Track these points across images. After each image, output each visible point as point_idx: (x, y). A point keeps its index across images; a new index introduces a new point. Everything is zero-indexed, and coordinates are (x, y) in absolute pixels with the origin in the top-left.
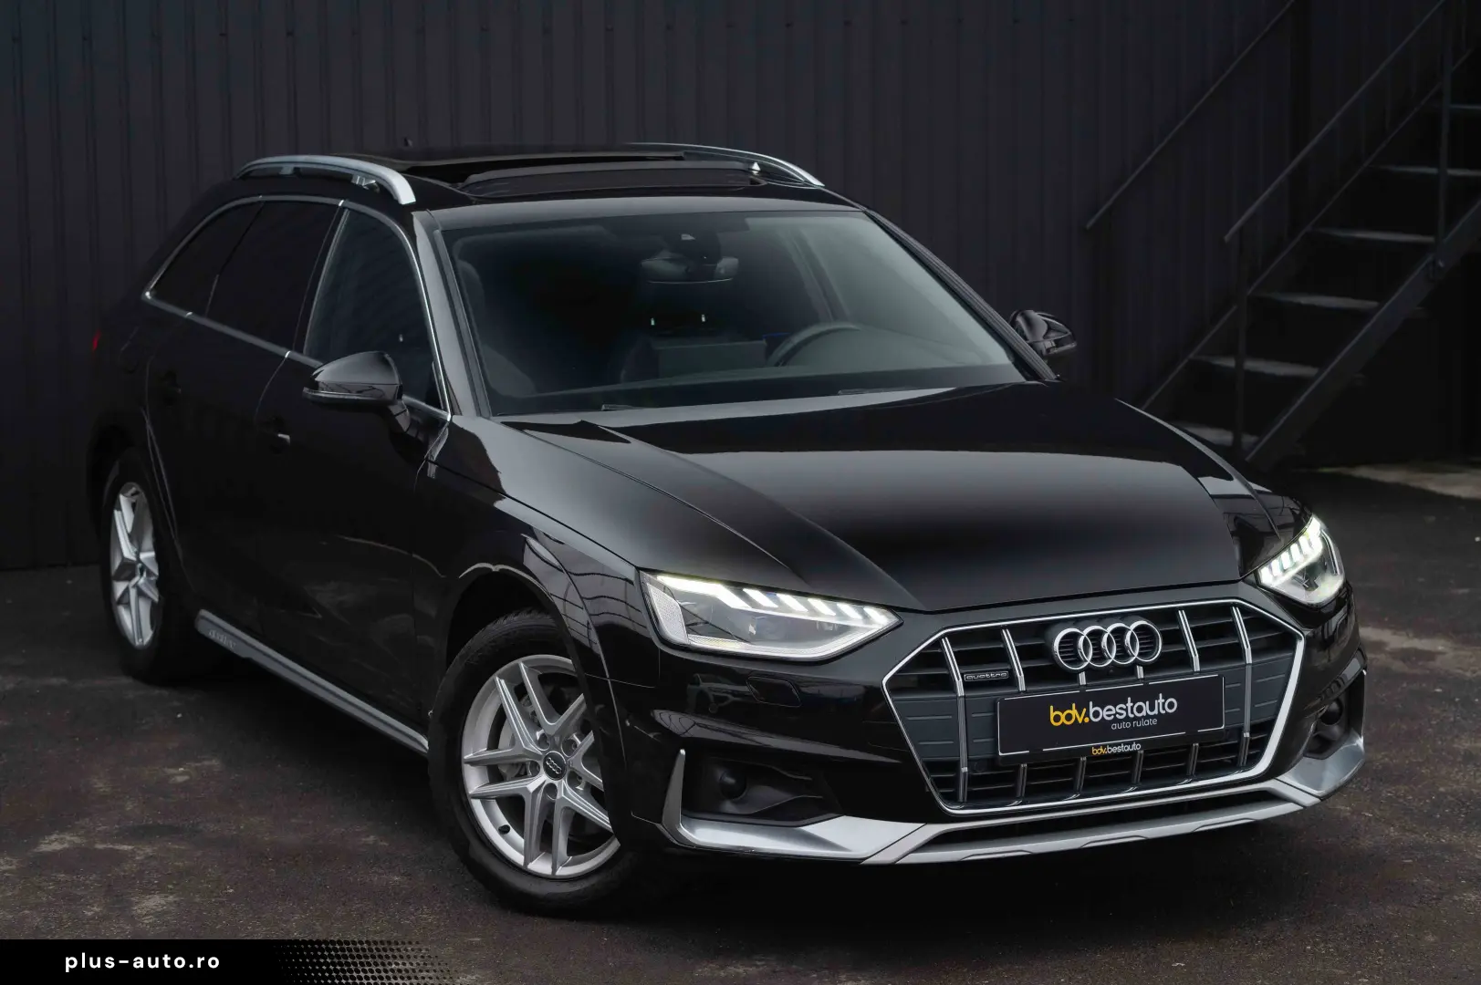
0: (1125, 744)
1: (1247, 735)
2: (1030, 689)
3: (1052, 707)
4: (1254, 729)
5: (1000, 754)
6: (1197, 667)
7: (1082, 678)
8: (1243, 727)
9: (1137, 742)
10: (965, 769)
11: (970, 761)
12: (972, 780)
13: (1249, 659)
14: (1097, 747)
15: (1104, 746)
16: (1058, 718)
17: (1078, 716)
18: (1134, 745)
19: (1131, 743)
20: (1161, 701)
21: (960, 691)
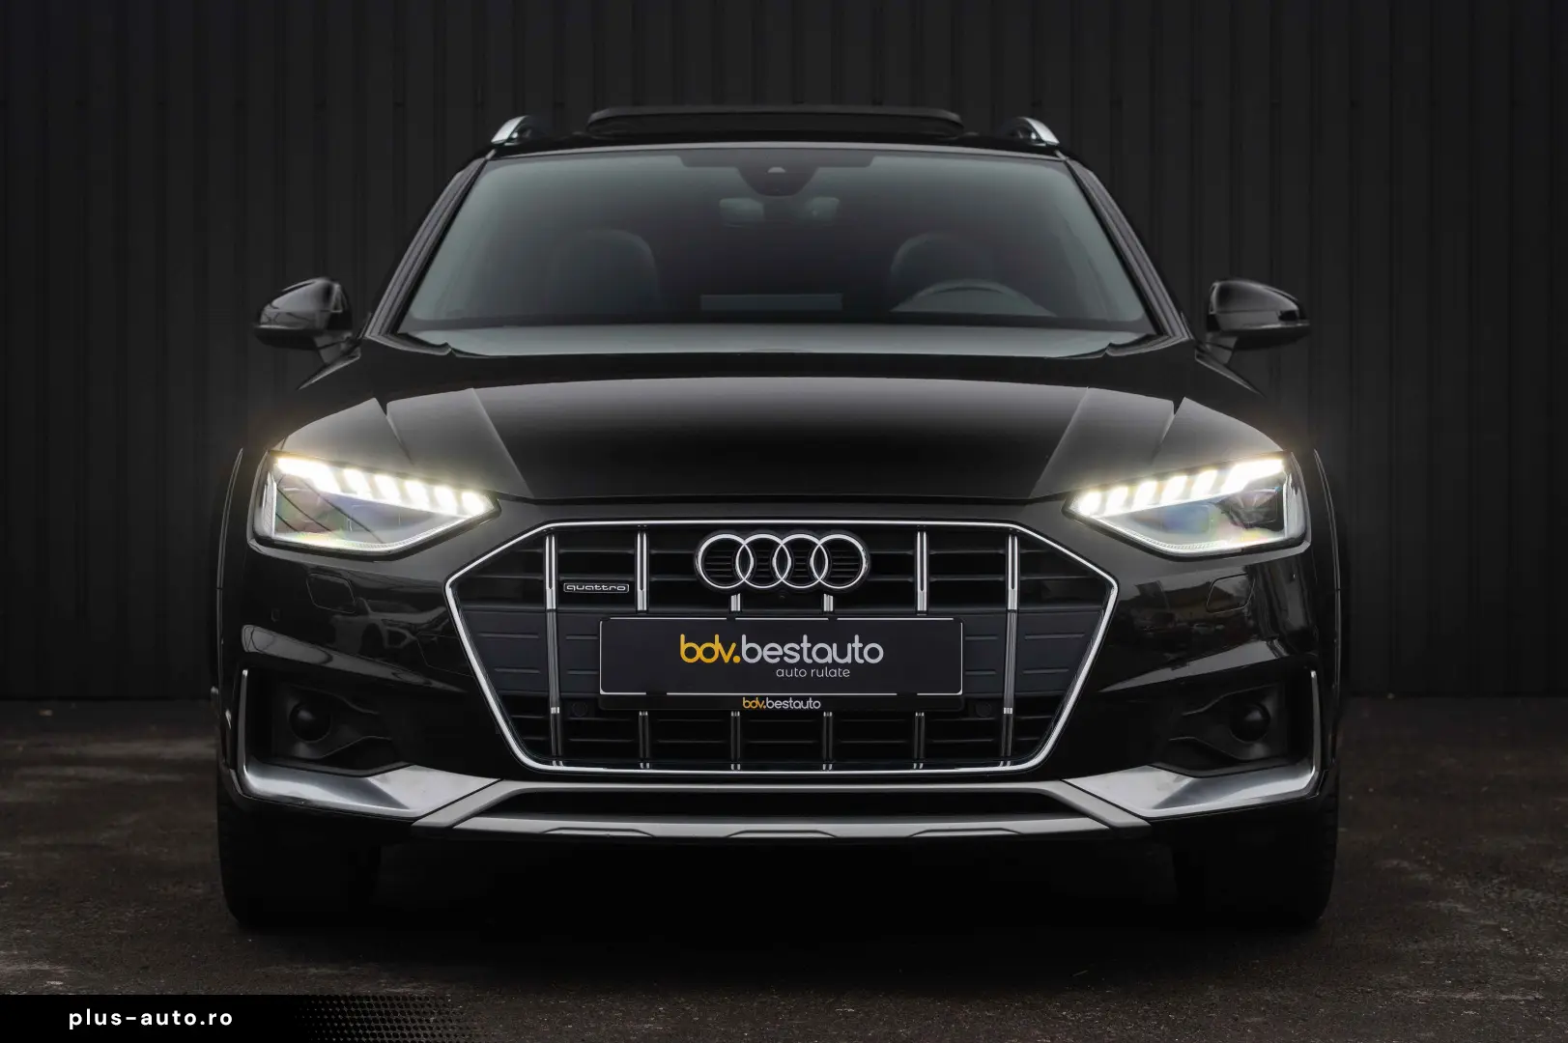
0: (794, 698)
1: (1008, 711)
2: (651, 610)
3: (683, 637)
4: (1020, 704)
5: (602, 692)
6: (922, 604)
7: (736, 603)
8: (1002, 699)
9: (814, 698)
10: (555, 710)
11: (563, 702)
12: (569, 726)
13: (1013, 602)
14: (751, 698)
15: (762, 699)
16: (692, 651)
17: (723, 652)
18: (810, 701)
19: (804, 699)
20: (857, 645)
21: (551, 602)
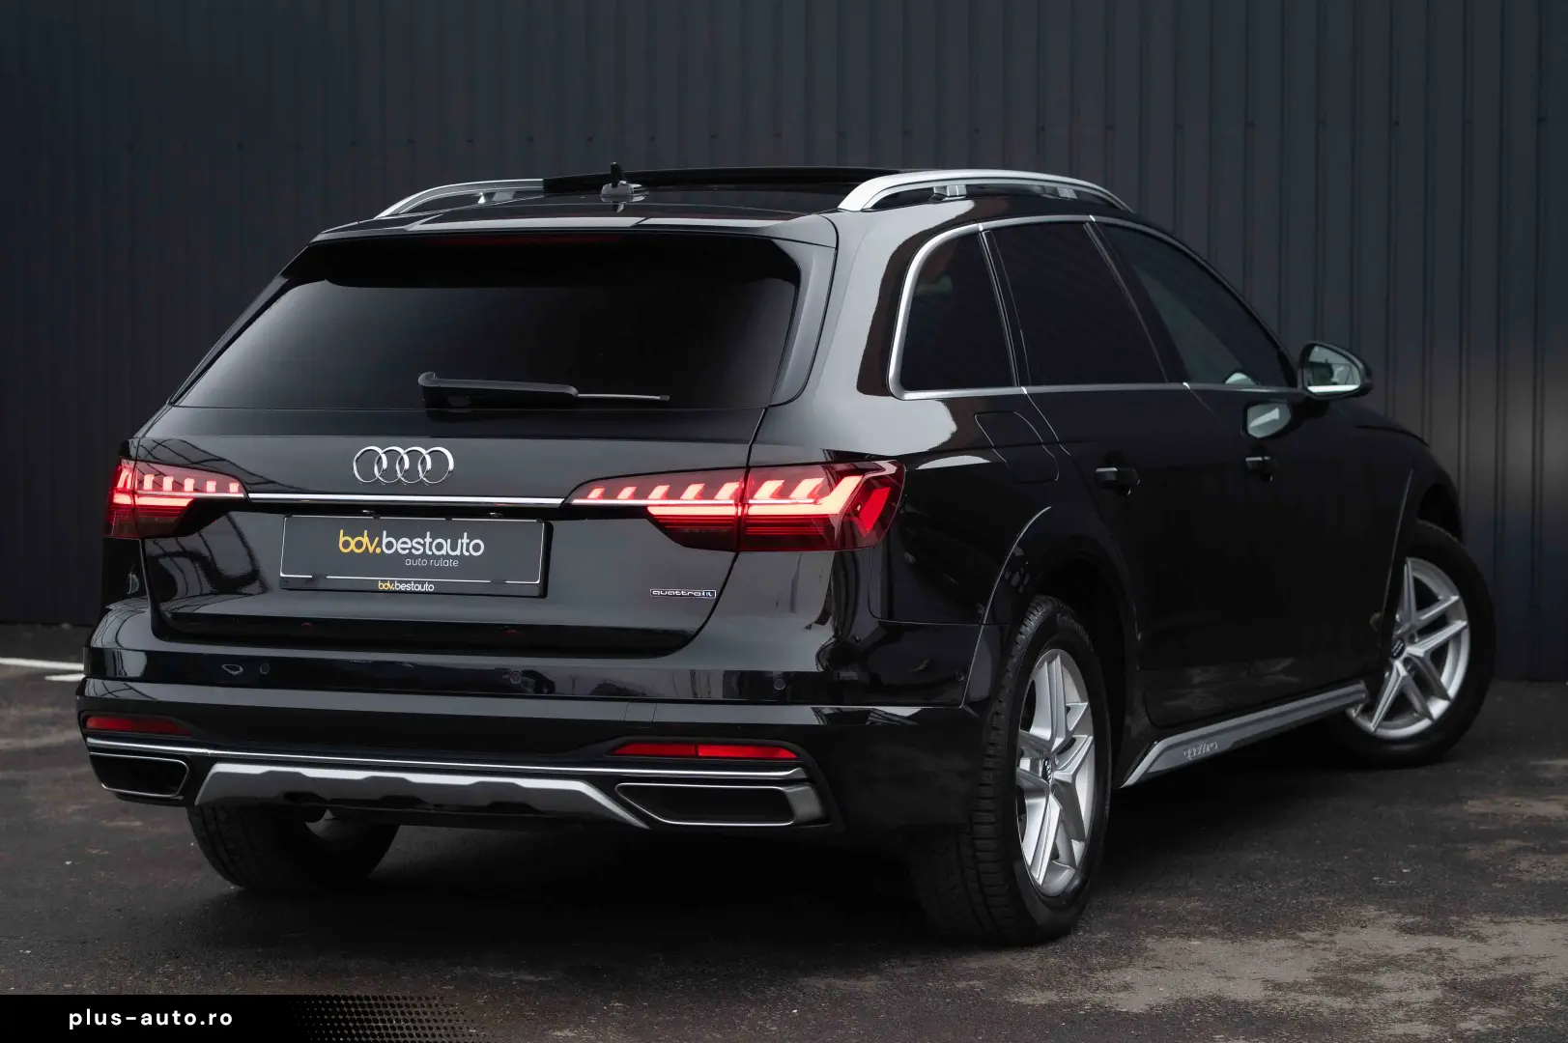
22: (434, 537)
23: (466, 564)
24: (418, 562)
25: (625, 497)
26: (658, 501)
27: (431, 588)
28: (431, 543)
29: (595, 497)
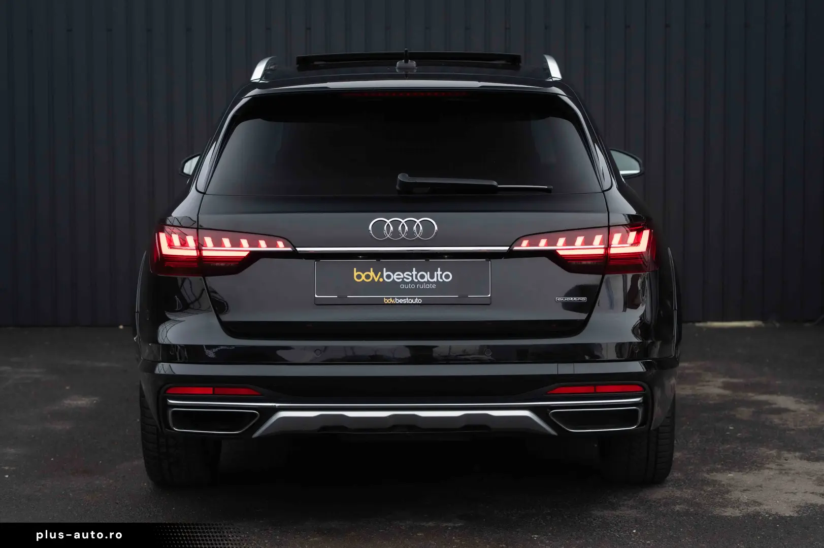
22: (418, 271)
23: (441, 287)
24: (409, 286)
25: (542, 245)
26: (561, 247)
27: (420, 301)
28: (416, 275)
29: (524, 246)
